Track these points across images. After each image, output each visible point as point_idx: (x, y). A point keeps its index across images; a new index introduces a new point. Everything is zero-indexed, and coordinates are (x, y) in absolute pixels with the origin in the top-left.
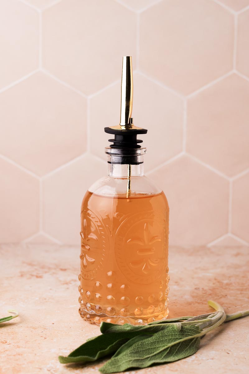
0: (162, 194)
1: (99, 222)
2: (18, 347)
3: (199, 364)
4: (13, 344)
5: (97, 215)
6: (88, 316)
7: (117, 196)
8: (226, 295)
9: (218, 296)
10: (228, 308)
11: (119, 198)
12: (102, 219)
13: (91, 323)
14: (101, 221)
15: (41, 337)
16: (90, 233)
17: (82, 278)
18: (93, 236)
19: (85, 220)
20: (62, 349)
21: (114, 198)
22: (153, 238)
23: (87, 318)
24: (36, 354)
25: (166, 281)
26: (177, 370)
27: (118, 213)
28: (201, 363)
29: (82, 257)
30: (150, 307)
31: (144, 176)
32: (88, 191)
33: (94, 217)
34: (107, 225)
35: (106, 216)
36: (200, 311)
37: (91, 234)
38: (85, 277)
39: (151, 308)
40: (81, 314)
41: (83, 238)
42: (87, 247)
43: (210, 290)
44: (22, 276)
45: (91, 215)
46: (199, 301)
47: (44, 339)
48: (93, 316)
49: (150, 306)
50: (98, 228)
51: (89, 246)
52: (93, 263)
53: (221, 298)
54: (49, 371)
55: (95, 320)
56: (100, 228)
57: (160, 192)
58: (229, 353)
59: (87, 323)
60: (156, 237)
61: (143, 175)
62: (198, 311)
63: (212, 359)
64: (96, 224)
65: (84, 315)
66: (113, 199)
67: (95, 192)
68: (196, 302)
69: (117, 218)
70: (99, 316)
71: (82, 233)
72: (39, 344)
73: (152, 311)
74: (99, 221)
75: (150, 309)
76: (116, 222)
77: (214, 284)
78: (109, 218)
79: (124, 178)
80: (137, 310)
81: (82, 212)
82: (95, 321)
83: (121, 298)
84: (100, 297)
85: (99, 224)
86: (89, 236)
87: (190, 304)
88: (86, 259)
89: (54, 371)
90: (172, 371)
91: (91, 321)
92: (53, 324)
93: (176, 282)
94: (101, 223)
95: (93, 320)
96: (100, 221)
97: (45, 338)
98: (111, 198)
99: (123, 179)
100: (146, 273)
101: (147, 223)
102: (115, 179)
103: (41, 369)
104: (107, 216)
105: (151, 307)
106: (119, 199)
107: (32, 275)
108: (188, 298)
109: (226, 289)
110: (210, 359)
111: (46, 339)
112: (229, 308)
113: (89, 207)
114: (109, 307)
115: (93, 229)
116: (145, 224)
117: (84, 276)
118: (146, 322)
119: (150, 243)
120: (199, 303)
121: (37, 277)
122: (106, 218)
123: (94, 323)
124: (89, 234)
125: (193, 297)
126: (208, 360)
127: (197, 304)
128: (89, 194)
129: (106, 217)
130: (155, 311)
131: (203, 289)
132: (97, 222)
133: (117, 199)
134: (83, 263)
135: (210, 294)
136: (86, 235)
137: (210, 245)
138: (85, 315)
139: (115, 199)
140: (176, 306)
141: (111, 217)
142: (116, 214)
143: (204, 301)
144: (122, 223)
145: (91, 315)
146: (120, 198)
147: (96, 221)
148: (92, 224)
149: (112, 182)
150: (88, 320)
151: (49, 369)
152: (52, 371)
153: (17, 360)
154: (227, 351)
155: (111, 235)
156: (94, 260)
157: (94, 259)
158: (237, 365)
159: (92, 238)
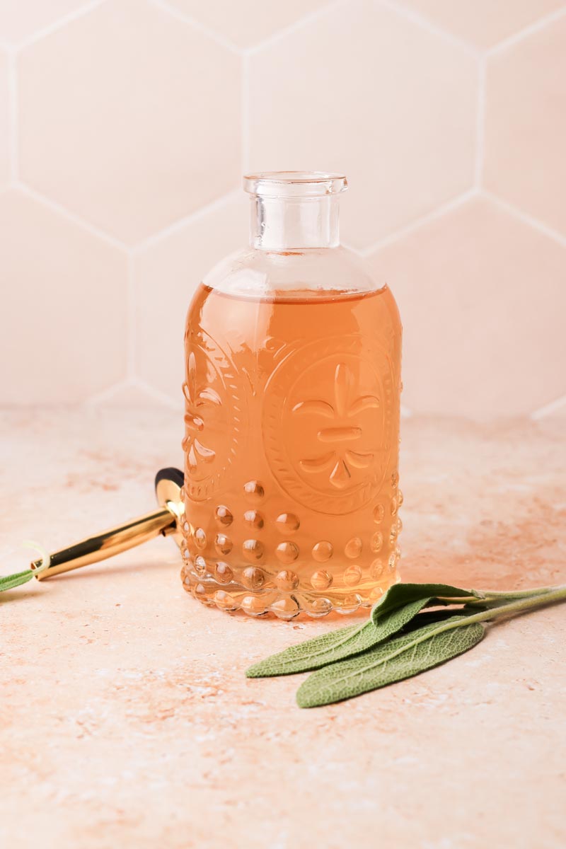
0: (384, 291)
1: (223, 360)
2: (21, 662)
3: (452, 715)
4: (10, 655)
5: (220, 344)
6: (200, 588)
7: (273, 297)
8: (555, 541)
9: (535, 542)
10: (552, 574)
11: (276, 302)
12: (233, 353)
13: (209, 606)
14: (231, 358)
15: (82, 637)
16: (204, 387)
17: (186, 496)
18: (211, 395)
19: (192, 355)
20: (124, 670)
21: (262, 301)
22: (358, 401)
23: (197, 593)
24: (57, 682)
25: (392, 506)
26: (394, 730)
27: (269, 338)
28: (457, 713)
29: (187, 445)
30: (348, 569)
31: (340, 247)
32: (202, 282)
33: (213, 347)
34: (243, 369)
35: (242, 345)
36: (484, 579)
37: (208, 389)
38: (193, 492)
39: (352, 572)
40: (184, 583)
41: (189, 397)
42: (198, 422)
43: (518, 526)
44: (70, 485)
45: (206, 342)
46: (484, 555)
47: (87, 642)
48: (211, 589)
49: (350, 567)
50: (221, 376)
51: (203, 419)
52: (210, 460)
53: (541, 546)
54: (81, 724)
55: (215, 598)
56: (227, 375)
57: (380, 286)
58: (532, 687)
59: (198, 605)
60: (365, 397)
61: (336, 244)
62: (478, 580)
63: (489, 703)
64: (217, 364)
65: (190, 585)
66: (259, 304)
67: (217, 287)
68: (478, 557)
69: (268, 351)
70: (224, 588)
71: (186, 387)
72: (73, 655)
73: (353, 578)
74: (224, 357)
75: (349, 574)
76: (265, 360)
77: (530, 511)
78: (248, 350)
79: (288, 251)
80: (315, 576)
81: (187, 334)
82: (215, 600)
83: (277, 546)
84: (227, 543)
85: (224, 366)
86: (202, 395)
87: (460, 560)
88: (195, 450)
89: (94, 725)
90: (382, 730)
91: (206, 600)
92: (117, 605)
93: (439, 506)
94: (229, 363)
95: (212, 599)
96: (227, 358)
97: (90, 641)
98: (253, 300)
99: (287, 254)
100: (338, 485)
101: (342, 364)
102: (268, 253)
103: (61, 719)
104: (244, 345)
105: (353, 569)
106: (277, 305)
107: (94, 484)
108: (460, 545)
109: (557, 524)
110: (484, 703)
111: (91, 644)
112: (555, 574)
113: (202, 325)
114: (249, 566)
115: (211, 379)
116: (338, 366)
117: (191, 491)
118: (341, 604)
119: (350, 414)
120: (483, 559)
121: (106, 488)
122: (242, 351)
123: (215, 606)
124: (201, 390)
125: (473, 543)
126: (478, 704)
127: (478, 562)
128: (202, 289)
129: (242, 348)
130: (363, 577)
131: (500, 523)
132: (220, 359)
133: (272, 305)
134: (188, 461)
135: (516, 538)
136: (195, 392)
137: (538, 415)
138: (194, 586)
139: (263, 305)
140: (427, 565)
141: (255, 349)
142: (266, 341)
143: (499, 554)
144: (281, 362)
145: (206, 585)
146: (282, 302)
147: (216, 359)
148: (209, 365)
149: (258, 262)
150: (199, 598)
151: (81, 721)
152: (87, 725)
153: (10, 695)
154: (529, 683)
155: (254, 394)
156: (213, 453)
157: (214, 451)
158: (547, 718)
159: (208, 400)
